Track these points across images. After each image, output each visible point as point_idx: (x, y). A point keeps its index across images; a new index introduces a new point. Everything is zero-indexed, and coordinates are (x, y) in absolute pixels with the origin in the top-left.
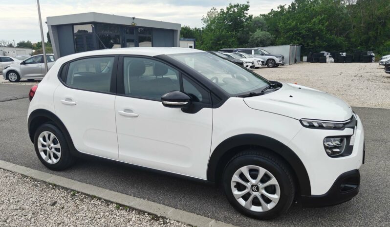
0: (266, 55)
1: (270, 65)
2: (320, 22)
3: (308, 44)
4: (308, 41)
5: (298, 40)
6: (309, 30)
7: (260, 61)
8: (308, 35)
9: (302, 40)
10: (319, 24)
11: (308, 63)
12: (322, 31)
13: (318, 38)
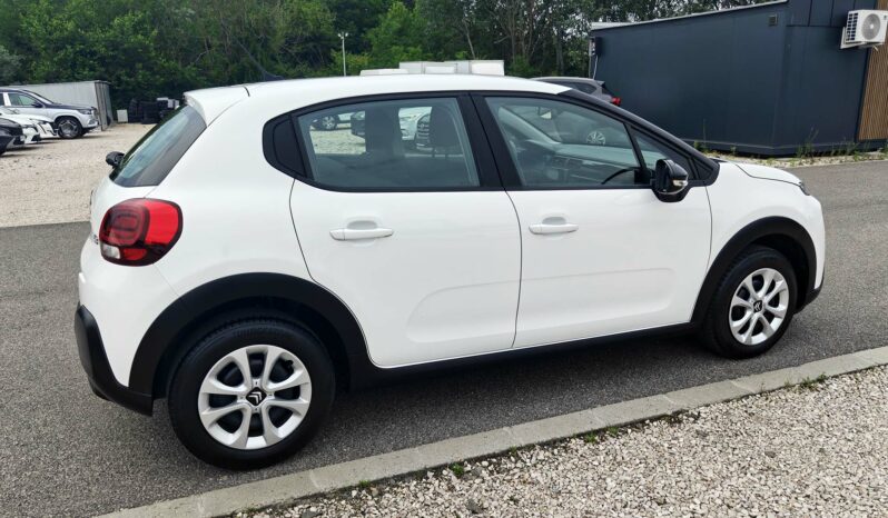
0: (48, 106)
1: (67, 132)
2: (138, 27)
3: (118, 79)
4: (119, 72)
5: (92, 69)
6: (114, 45)
7: (45, 122)
8: (114, 57)
9: (103, 69)
10: (136, 31)
11: (131, 125)
12: (146, 48)
13: (140, 65)
